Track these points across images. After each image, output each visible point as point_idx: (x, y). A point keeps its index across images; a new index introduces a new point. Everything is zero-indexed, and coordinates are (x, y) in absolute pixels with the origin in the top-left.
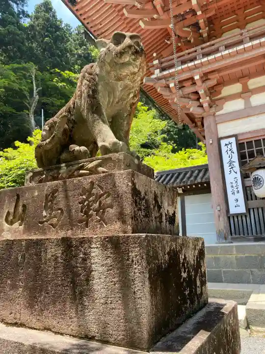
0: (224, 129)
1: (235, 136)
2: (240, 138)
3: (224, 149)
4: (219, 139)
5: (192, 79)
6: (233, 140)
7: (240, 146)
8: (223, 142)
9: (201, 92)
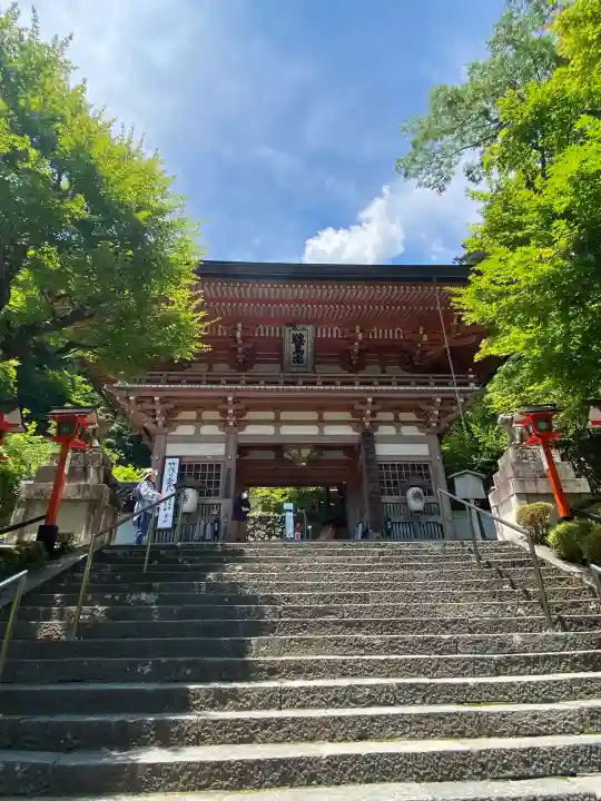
0: (172, 449)
1: (180, 457)
2: (184, 460)
3: (167, 467)
4: (165, 458)
5: (152, 398)
6: (177, 460)
7: (182, 468)
8: (168, 461)
9: (158, 412)
